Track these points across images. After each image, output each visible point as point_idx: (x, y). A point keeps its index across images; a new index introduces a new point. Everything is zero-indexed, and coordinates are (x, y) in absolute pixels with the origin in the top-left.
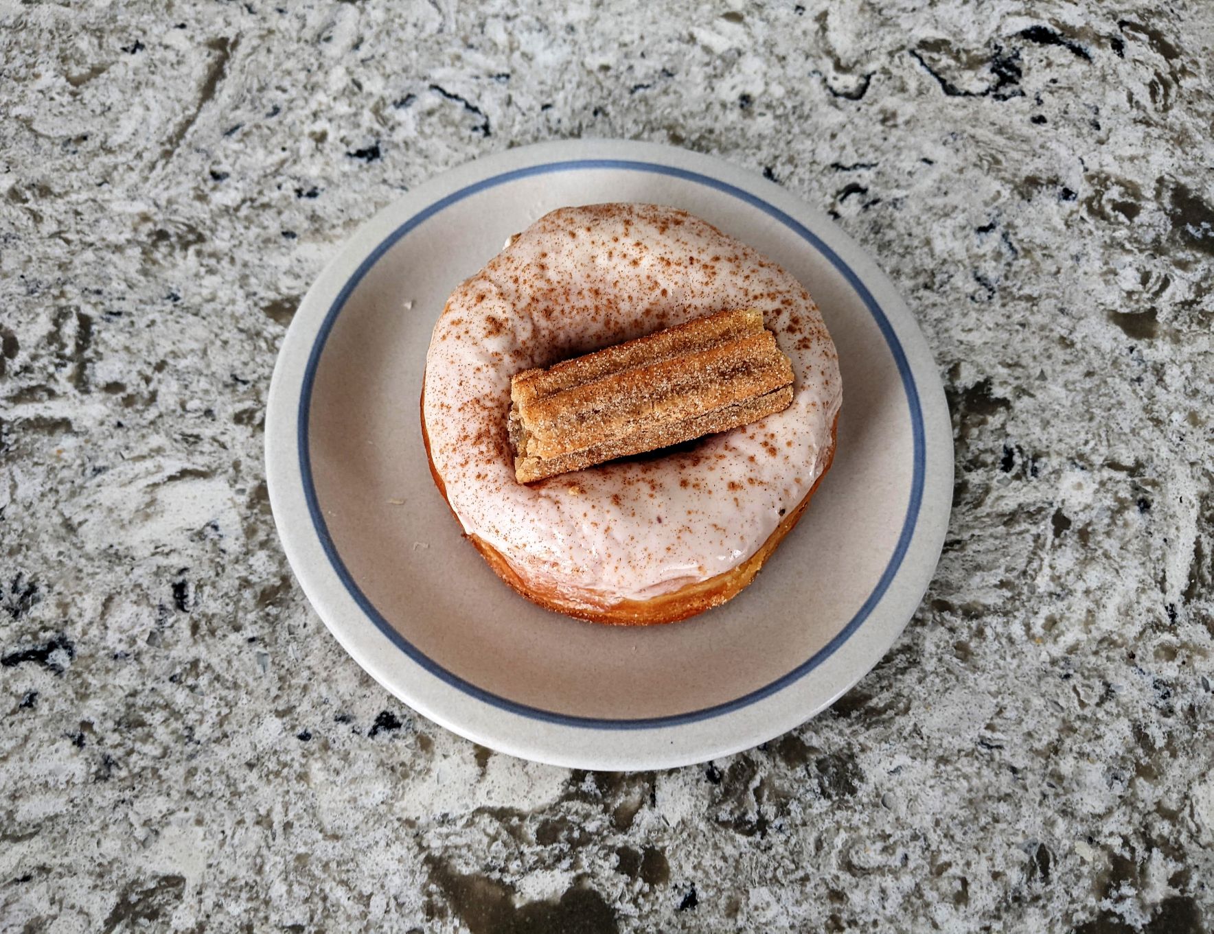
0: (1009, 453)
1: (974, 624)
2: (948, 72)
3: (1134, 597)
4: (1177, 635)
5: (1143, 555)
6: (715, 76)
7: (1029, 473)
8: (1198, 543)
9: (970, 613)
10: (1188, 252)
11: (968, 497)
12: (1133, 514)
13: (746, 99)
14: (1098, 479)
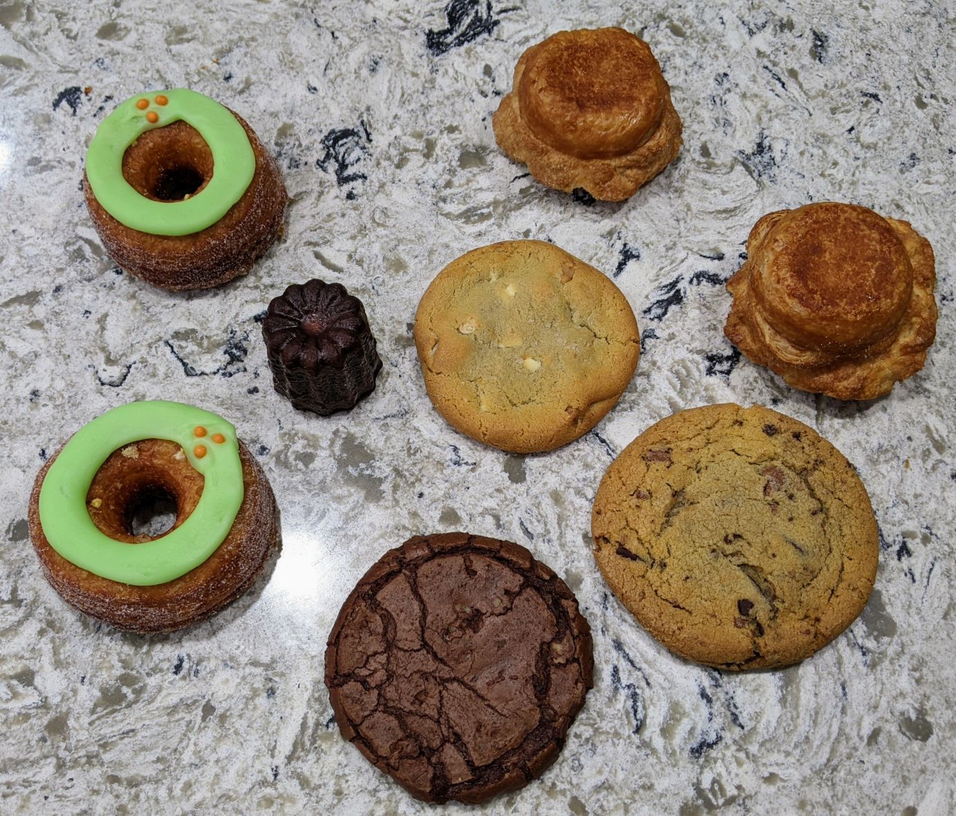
0: (181, 660)
1: (133, 791)
2: (191, 357)
3: (250, 763)
4: (276, 789)
5: (263, 730)
6: (15, 377)
7: (192, 673)
8: (305, 718)
9: (133, 783)
10: (345, 489)
11: (145, 696)
12: (262, 701)
13: (35, 393)
14: (241, 675)
